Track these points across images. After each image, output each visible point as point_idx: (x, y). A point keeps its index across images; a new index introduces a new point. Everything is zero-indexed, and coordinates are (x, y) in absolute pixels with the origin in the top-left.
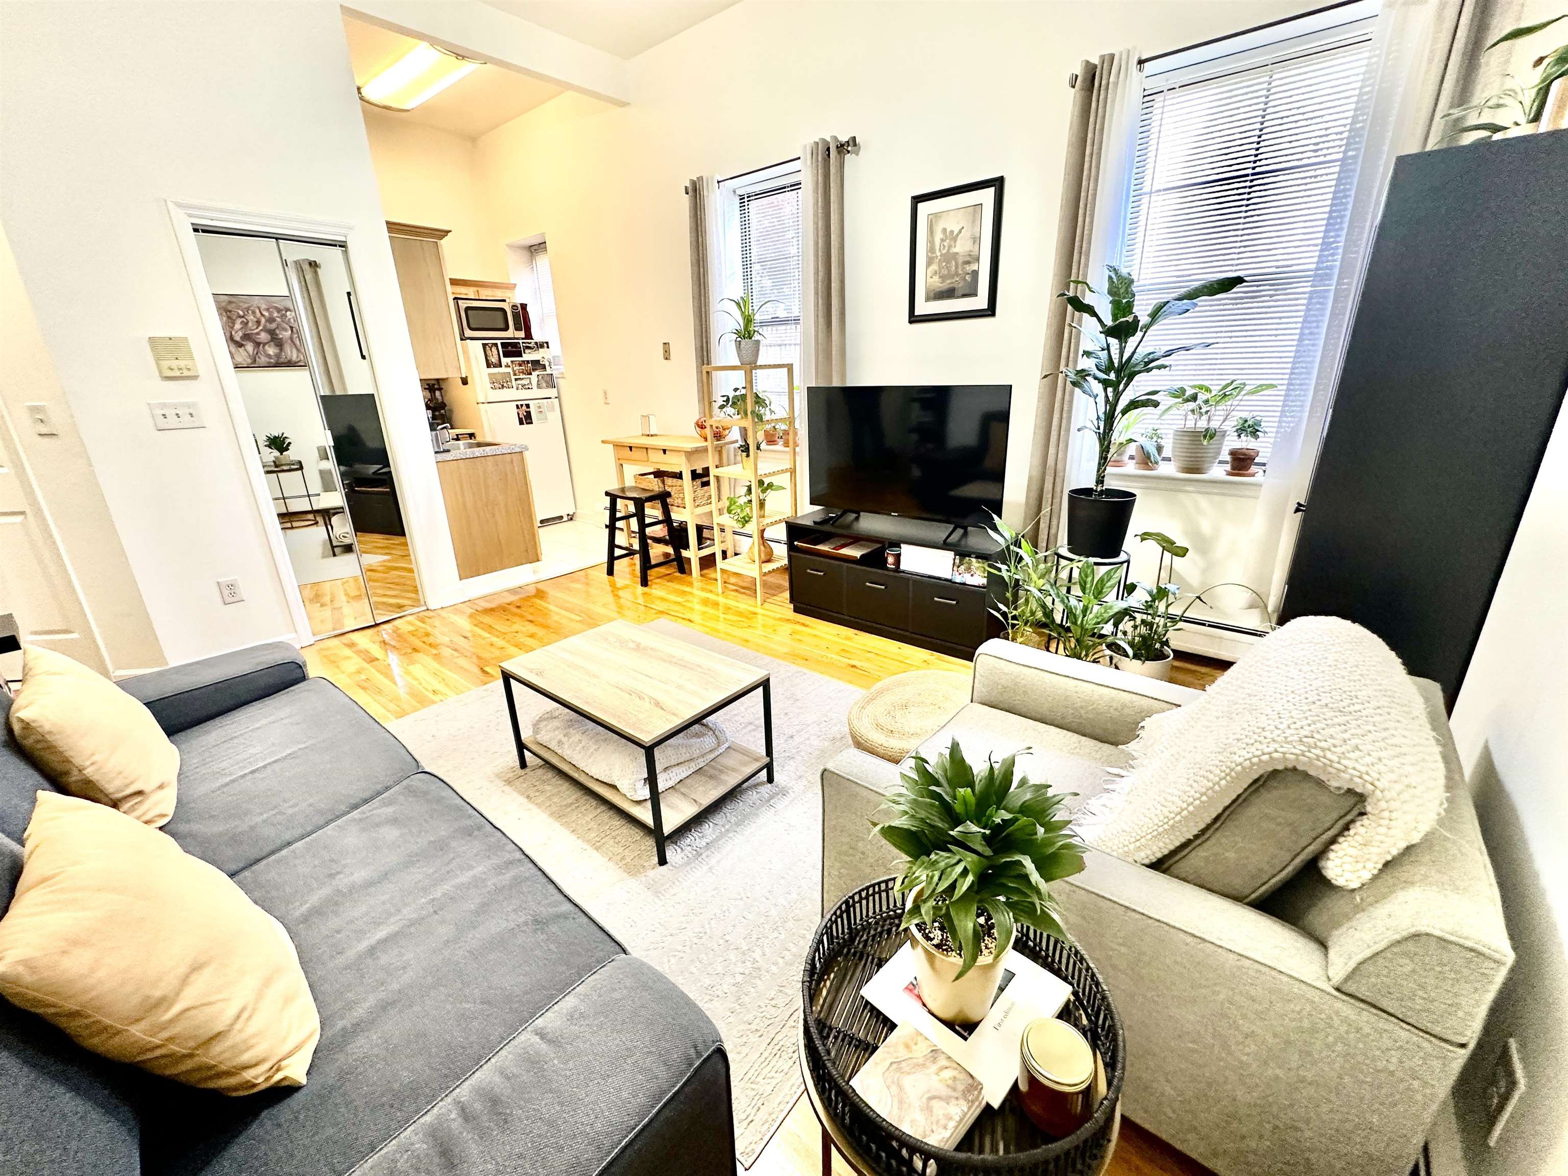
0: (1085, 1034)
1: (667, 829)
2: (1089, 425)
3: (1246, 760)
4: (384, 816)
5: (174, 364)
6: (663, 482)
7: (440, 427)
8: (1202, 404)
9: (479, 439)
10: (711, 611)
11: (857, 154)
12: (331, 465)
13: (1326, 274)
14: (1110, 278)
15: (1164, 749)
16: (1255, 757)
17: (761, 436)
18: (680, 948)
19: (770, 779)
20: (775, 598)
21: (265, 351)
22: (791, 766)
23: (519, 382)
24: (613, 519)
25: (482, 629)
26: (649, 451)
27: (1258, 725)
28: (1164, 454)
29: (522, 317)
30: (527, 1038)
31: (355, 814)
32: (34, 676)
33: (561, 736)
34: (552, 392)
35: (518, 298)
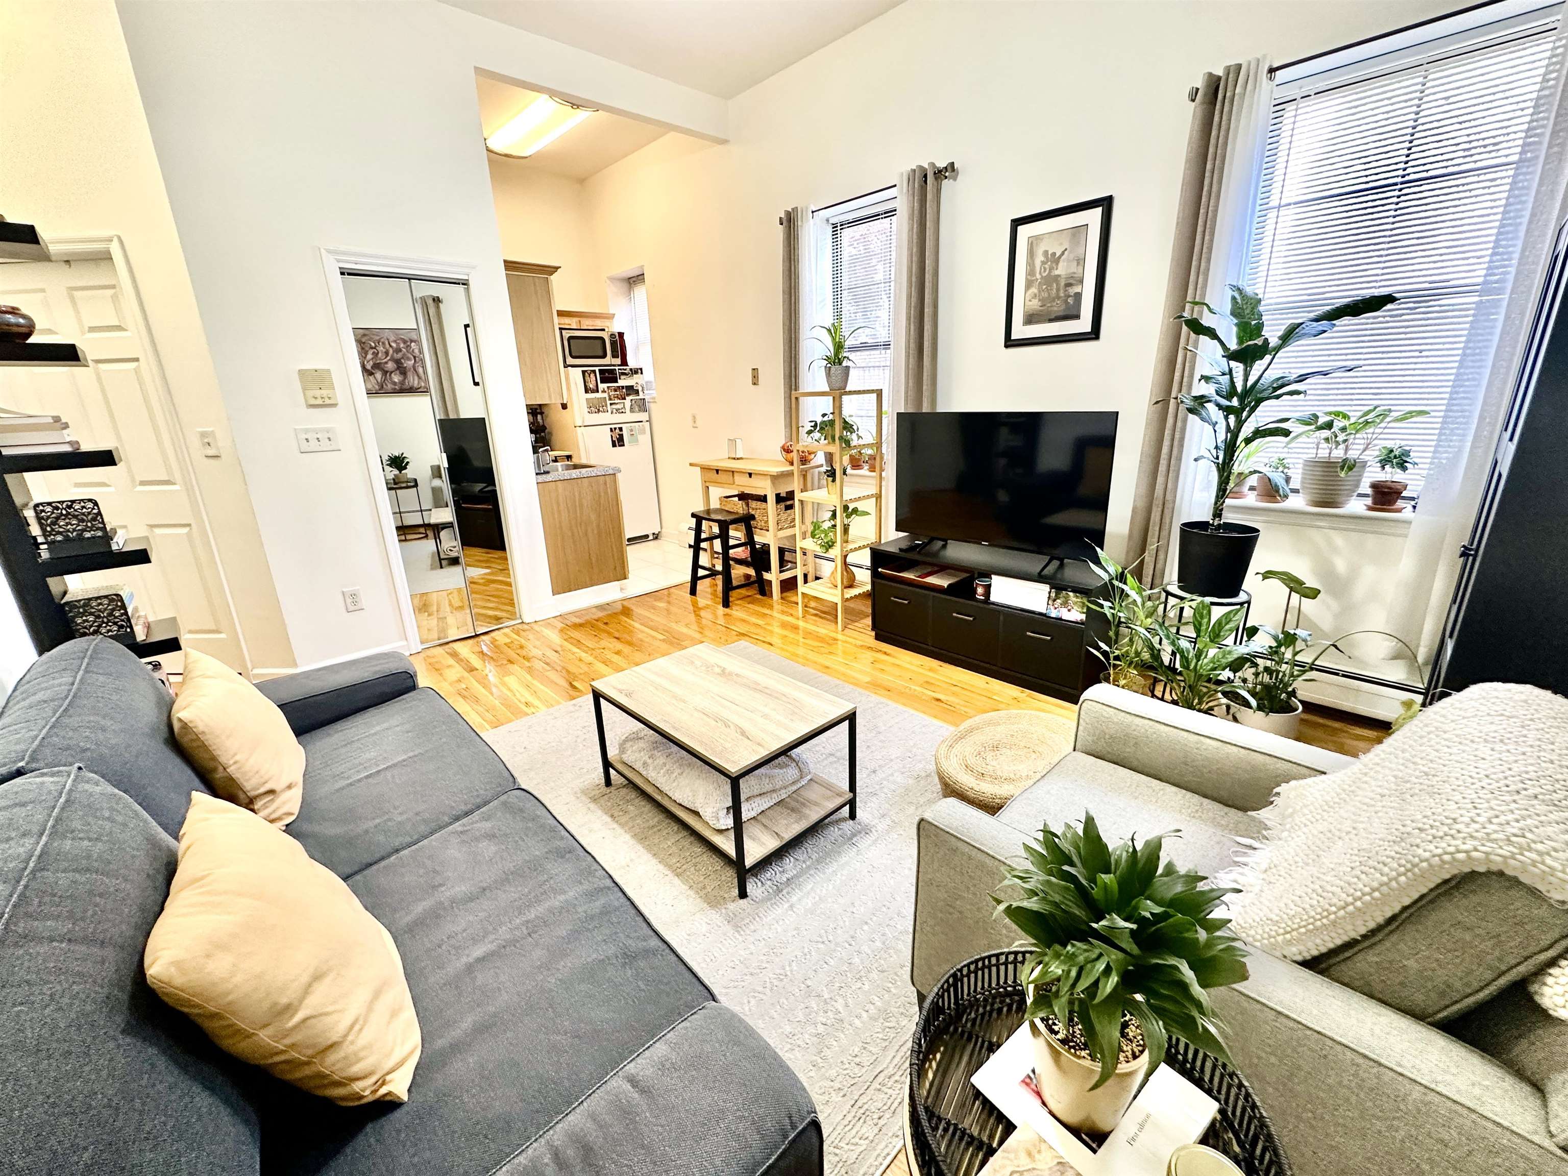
0: (1238, 1163)
1: (749, 862)
2: (1208, 455)
3: (1434, 856)
4: (483, 831)
5: (318, 393)
6: (748, 505)
7: (541, 450)
8: (1337, 431)
9: (575, 460)
10: (791, 635)
11: (955, 179)
12: (444, 485)
13: (1499, 289)
14: (1234, 298)
15: (1309, 823)
16: (1446, 853)
17: (846, 459)
18: (761, 989)
19: (853, 816)
20: (856, 624)
21: (391, 378)
22: (874, 803)
23: (614, 406)
24: (698, 540)
25: (571, 644)
26: (735, 474)
27: (1446, 814)
28: (1292, 486)
29: (619, 345)
30: (617, 1084)
31: (457, 826)
32: (191, 679)
33: (646, 758)
34: (643, 416)
35: (616, 327)
